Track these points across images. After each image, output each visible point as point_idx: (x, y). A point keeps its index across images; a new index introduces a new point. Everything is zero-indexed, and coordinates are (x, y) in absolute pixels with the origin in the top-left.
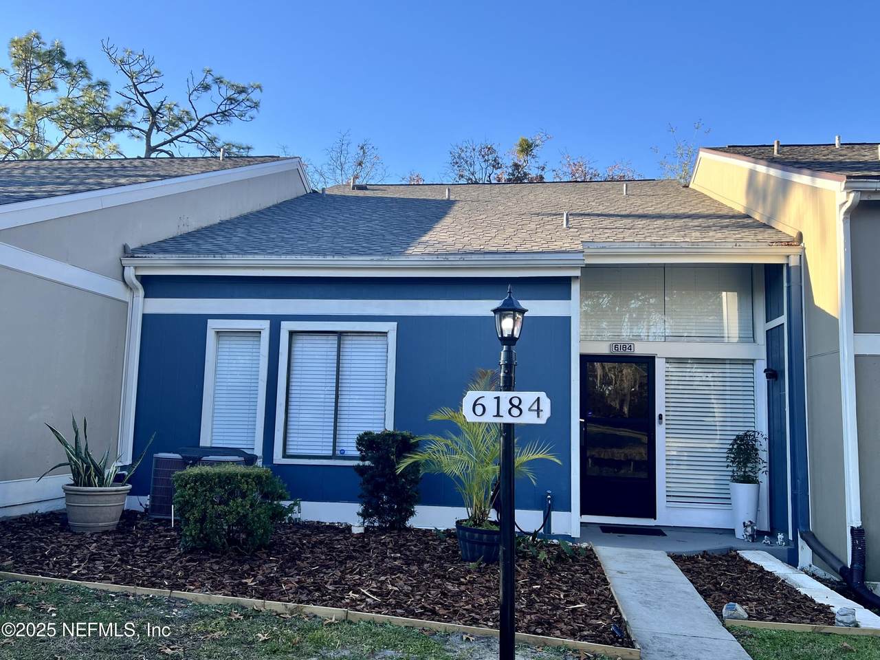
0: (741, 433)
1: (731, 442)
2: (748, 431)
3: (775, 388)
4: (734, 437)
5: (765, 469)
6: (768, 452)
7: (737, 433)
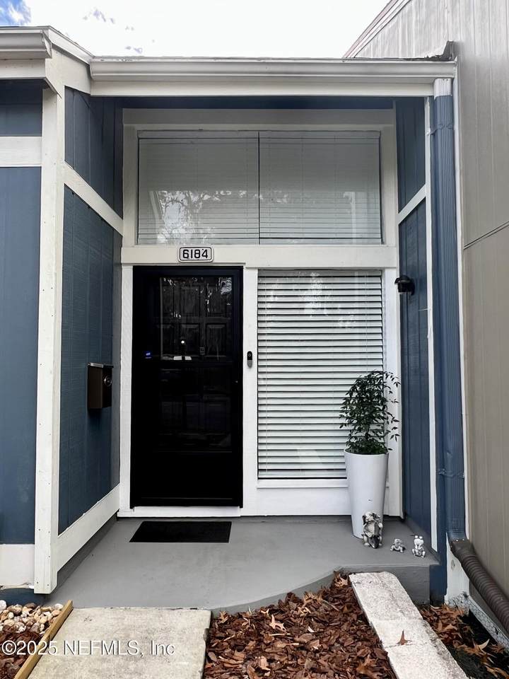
0: (363, 376)
1: (349, 388)
2: (373, 373)
3: (411, 306)
4: (353, 382)
5: (397, 432)
6: (401, 404)
7: (357, 376)
